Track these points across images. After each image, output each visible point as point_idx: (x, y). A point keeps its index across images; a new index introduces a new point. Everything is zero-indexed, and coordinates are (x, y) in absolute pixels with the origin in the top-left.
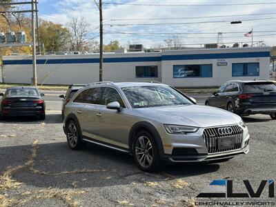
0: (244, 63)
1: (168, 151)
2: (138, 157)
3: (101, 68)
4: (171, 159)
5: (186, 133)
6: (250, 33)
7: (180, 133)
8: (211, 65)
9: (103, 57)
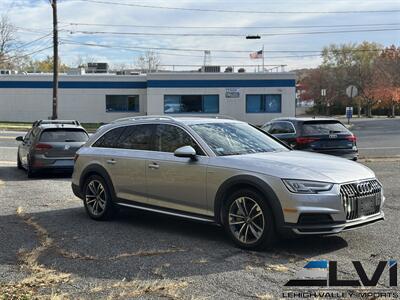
0: (262, 95)
1: (291, 218)
2: (232, 229)
3: (55, 95)
4: (296, 231)
5: (316, 192)
6: (260, 52)
7: (306, 192)
8: (218, 96)
9: (59, 80)
